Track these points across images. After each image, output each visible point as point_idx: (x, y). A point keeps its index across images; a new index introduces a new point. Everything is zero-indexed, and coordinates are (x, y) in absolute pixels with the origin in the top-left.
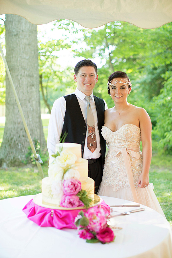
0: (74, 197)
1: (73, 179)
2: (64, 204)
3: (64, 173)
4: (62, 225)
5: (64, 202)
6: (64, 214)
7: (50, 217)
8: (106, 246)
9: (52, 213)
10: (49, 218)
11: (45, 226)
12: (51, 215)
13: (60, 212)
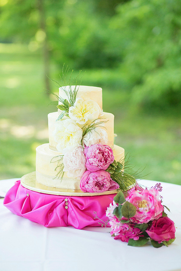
0: (103, 173)
1: (100, 144)
2: (86, 186)
3: (83, 136)
4: (86, 222)
5: (87, 183)
6: (87, 203)
7: (64, 211)
8: (163, 249)
9: (67, 204)
10: (61, 211)
11: (54, 226)
12: (64, 206)
13: (81, 200)
